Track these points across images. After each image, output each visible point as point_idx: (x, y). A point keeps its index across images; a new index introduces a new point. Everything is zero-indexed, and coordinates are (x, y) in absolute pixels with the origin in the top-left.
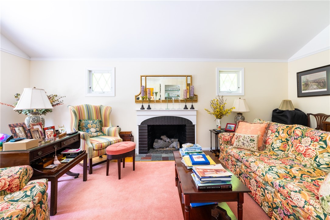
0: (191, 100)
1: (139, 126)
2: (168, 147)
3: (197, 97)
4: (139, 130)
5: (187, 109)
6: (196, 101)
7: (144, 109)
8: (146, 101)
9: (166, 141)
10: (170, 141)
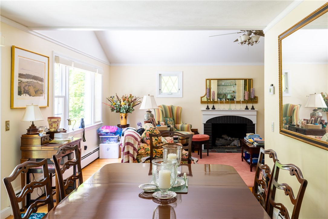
0: (252, 102)
1: (204, 124)
2: (229, 145)
3: (257, 99)
4: (205, 128)
5: (248, 109)
6: (256, 102)
7: (209, 109)
8: (211, 102)
9: (227, 140)
10: (231, 139)
